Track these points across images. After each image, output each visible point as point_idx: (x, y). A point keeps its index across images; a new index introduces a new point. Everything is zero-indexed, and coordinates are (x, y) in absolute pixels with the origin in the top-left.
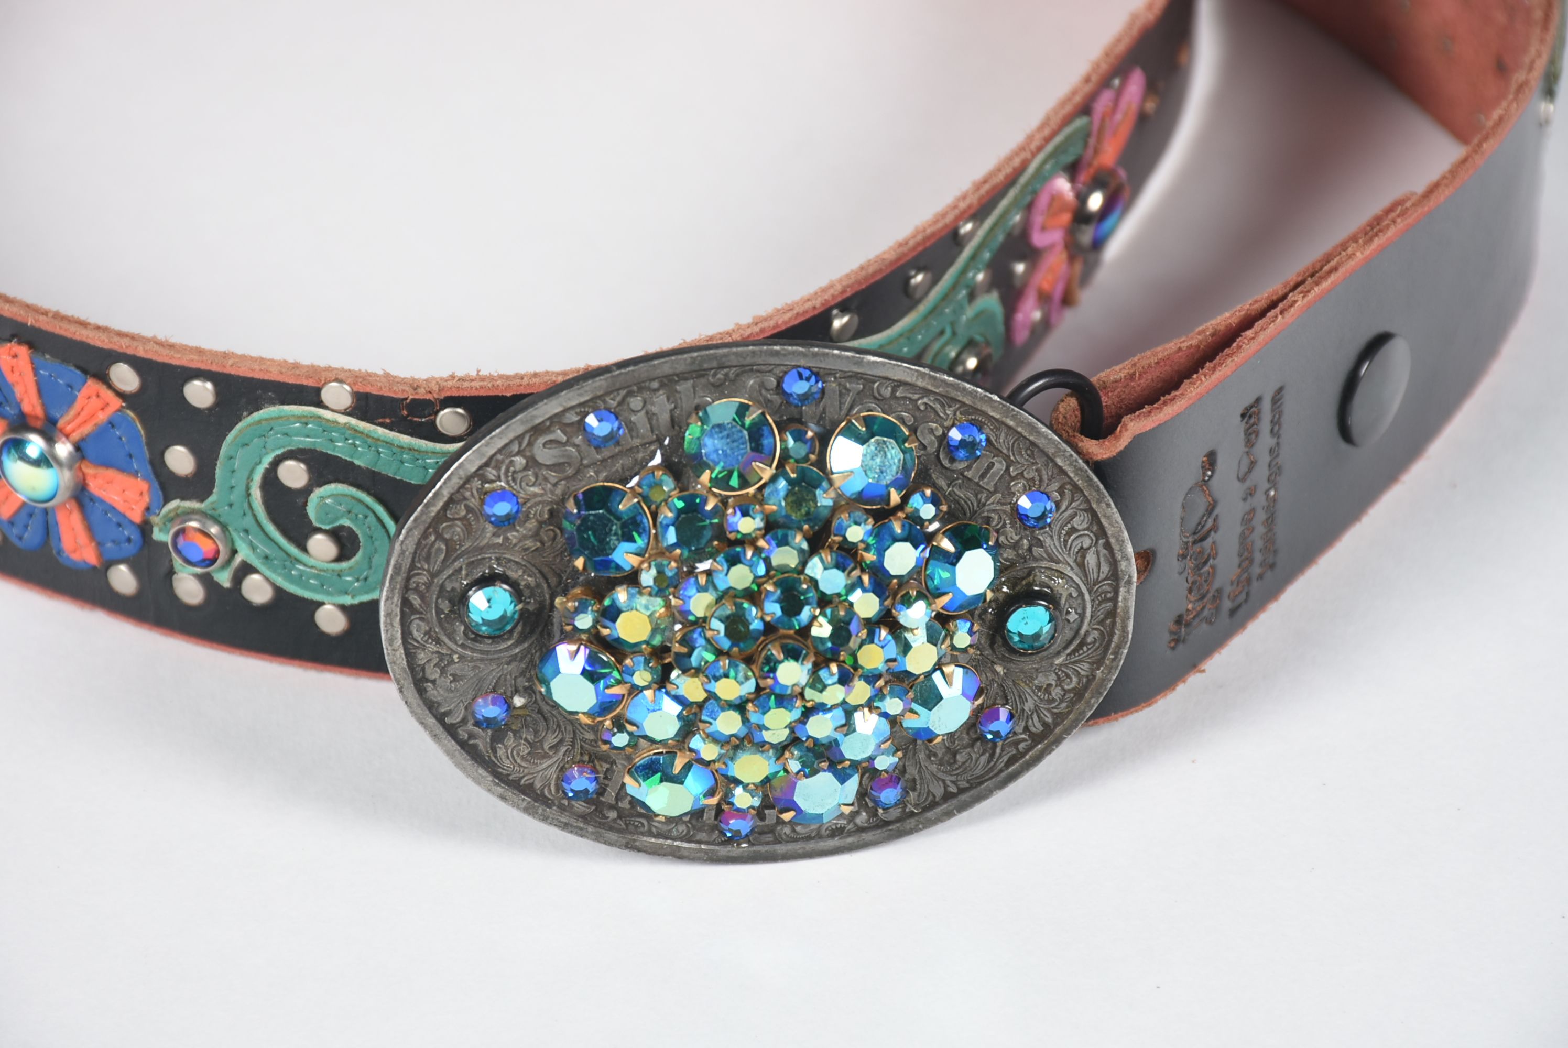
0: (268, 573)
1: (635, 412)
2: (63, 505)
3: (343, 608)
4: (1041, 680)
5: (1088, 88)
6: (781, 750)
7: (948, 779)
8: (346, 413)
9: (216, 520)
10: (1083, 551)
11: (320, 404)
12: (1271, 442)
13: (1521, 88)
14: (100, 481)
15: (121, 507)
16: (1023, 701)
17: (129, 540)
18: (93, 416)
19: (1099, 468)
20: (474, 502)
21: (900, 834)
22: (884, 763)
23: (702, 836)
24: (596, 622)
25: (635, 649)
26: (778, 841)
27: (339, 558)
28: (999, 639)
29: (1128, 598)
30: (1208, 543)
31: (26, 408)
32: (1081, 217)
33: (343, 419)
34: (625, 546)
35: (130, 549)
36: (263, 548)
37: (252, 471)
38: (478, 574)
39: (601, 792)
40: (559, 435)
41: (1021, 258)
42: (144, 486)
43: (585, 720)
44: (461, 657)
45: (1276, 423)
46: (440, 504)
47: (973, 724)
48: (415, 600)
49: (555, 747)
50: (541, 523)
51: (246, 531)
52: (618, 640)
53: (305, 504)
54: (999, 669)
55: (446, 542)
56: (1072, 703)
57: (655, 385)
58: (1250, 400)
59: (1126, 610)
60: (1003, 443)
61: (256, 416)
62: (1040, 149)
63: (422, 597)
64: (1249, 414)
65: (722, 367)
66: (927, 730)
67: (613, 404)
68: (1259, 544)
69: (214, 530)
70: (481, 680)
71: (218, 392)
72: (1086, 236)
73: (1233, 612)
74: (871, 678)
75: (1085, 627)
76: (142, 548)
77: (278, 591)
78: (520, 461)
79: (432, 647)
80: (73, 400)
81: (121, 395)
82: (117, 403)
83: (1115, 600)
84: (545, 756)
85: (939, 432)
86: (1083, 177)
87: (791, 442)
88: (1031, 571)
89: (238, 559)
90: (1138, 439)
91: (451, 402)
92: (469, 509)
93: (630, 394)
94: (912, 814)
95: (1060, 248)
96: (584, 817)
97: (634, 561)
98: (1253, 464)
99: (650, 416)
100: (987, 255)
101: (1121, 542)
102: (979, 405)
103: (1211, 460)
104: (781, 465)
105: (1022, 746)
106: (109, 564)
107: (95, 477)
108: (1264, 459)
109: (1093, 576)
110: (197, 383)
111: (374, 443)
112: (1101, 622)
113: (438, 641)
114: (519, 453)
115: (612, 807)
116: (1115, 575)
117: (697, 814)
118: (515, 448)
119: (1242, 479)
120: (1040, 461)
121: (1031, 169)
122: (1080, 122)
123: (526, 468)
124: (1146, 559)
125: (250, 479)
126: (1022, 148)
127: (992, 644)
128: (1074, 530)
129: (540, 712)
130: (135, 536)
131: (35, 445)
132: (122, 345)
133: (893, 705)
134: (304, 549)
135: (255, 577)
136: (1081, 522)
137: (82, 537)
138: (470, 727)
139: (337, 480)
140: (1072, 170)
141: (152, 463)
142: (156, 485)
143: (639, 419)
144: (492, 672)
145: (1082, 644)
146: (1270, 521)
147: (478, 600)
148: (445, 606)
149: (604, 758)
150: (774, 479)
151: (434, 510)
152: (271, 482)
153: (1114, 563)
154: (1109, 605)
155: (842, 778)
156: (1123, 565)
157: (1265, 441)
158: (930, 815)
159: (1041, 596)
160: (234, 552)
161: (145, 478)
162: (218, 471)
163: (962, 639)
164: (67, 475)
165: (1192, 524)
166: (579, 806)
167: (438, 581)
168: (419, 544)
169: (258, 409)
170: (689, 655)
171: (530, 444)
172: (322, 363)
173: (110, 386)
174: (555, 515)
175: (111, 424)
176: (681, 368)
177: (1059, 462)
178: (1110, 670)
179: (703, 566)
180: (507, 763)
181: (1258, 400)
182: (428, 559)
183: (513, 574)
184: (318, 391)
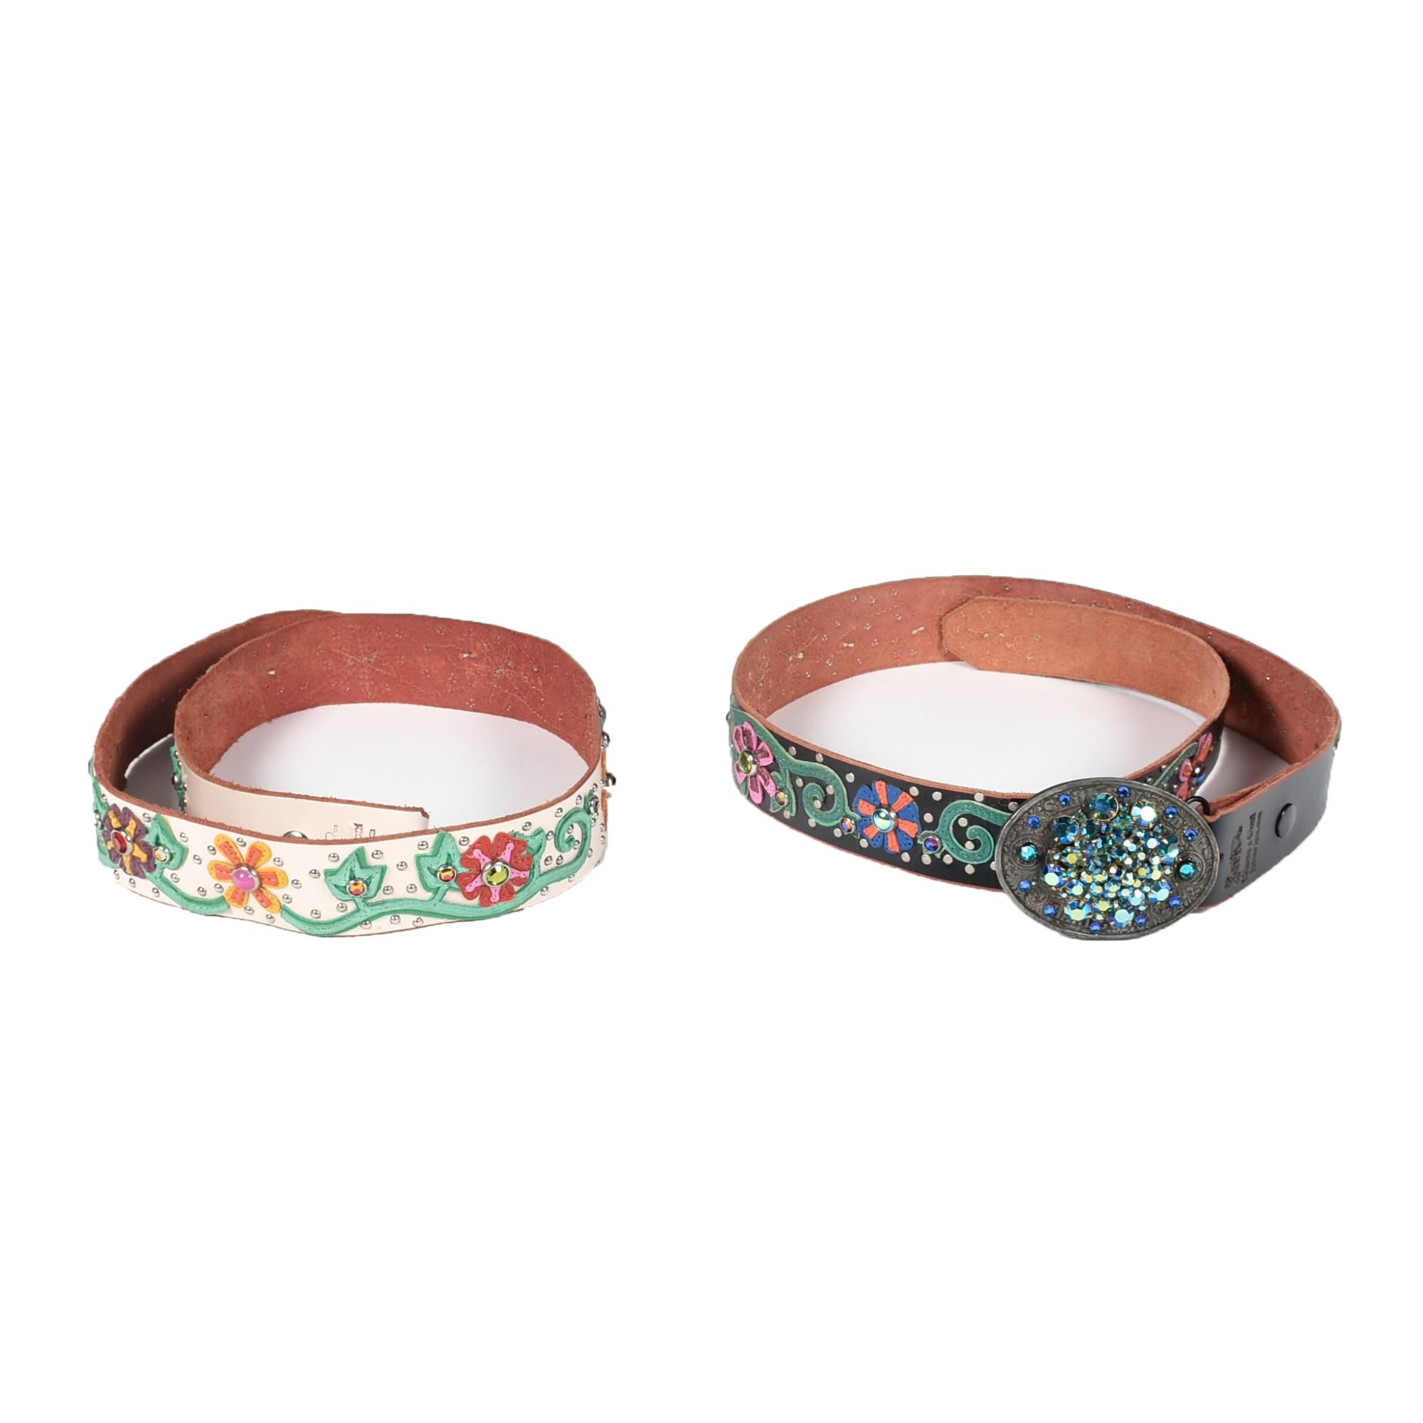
0: (952, 854)
1: (1074, 796)
2: (890, 832)
3: (974, 865)
4: (1189, 889)
5: (1198, 733)
6: (1112, 901)
7: (1159, 918)
8: (981, 802)
9: (938, 837)
10: (1204, 849)
11: (974, 800)
12: (1257, 829)
13: (1330, 738)
14: (903, 825)
15: (908, 833)
16: (1183, 895)
17: (910, 844)
18: (903, 803)
19: (1209, 824)
20: (1025, 820)
21: (1144, 935)
22: (1142, 908)
23: (1084, 931)
24: (1060, 858)
25: (1071, 866)
26: (1107, 934)
27: (975, 849)
28: (1177, 875)
29: (1216, 865)
30: (1238, 856)
31: (882, 802)
32: (1193, 775)
33: (980, 804)
34: (1071, 834)
35: (909, 847)
36: (951, 846)
37: (951, 821)
38: (1025, 842)
39: (1056, 914)
40: (1052, 801)
41: (1176, 784)
42: (917, 826)
43: (1054, 888)
44: (1018, 868)
45: (1259, 823)
46: (1016, 820)
47: (1167, 901)
48: (1006, 849)
49: (1043, 899)
50: (1045, 828)
51: (947, 840)
52: (1067, 863)
53: (966, 832)
54: (1177, 884)
55: (1017, 832)
56: (1198, 897)
57: (1081, 788)
58: (1252, 813)
59: (1216, 869)
60: (1182, 813)
61: (954, 803)
62: (1185, 748)
63: (1008, 848)
64: (1252, 817)
65: (1101, 784)
66: (1155, 899)
67: (1068, 793)
68: (1251, 862)
69: (937, 839)
70: (1023, 876)
71: (943, 796)
72: (1194, 781)
73: (1243, 881)
74: (1141, 880)
75: (1203, 873)
76: (913, 846)
77: (954, 860)
78: (1040, 808)
79: (1010, 864)
80: (898, 798)
81: (912, 797)
82: (911, 799)
83: (1212, 865)
84: (1040, 902)
85: (1164, 809)
86: (1195, 762)
87: (1121, 806)
88: (1188, 854)
89: (943, 849)
90: (1222, 816)
91: (1013, 800)
92: (1024, 822)
93: (1074, 791)
94: (1147, 929)
95: (1186, 783)
96: (1049, 922)
97: (1073, 838)
98: (1252, 834)
99: (1079, 798)
100: (1168, 778)
101: (1215, 847)
102: (1176, 802)
103: (1241, 829)
104: (1118, 813)
105: (1182, 910)
106: (902, 852)
107: (901, 823)
108: (1255, 834)
109: (1206, 858)
110: (936, 793)
111: (988, 812)
112: (1208, 872)
113: (1012, 863)
114: (1040, 806)
115: (1059, 920)
116: (1213, 858)
117: (1084, 921)
118: (1039, 804)
119: (1249, 838)
120: (1193, 820)
121: (1182, 753)
122: (1196, 743)
123: (1042, 811)
124: (1221, 856)
125: (950, 823)
126: (1180, 747)
127: (1175, 876)
128: (1201, 843)
129: (1039, 887)
130: (912, 842)
131: (884, 813)
132: (915, 781)
133: (1147, 889)
134: (964, 846)
135: (948, 856)
136: (1204, 840)
137: (895, 843)
138: (1019, 891)
139: (976, 824)
140: (1192, 759)
141: (920, 819)
142: (920, 825)
143: (1076, 798)
144: (1026, 873)
145: (1202, 878)
146: (1255, 855)
147: (1025, 849)
148: (1015, 852)
149: (1057, 904)
150: (1116, 817)
151: (1014, 821)
152: (956, 824)
153: (1213, 854)
154: (1210, 867)
155: (1129, 912)
156: (1215, 855)
157: (1255, 828)
158: (1153, 930)
159: (1191, 862)
160: (942, 847)
161: (917, 823)
162: (940, 821)
163: (1168, 871)
164: (893, 822)
165: (1234, 849)
166: (1049, 918)
167: (1013, 843)
168: (1009, 831)
169: (954, 801)
170: (1088, 867)
171: (1043, 804)
172: (975, 788)
173: (910, 794)
174: (1049, 826)
175: (909, 806)
176: (1089, 784)
177: (1199, 821)
178: (1210, 887)
179: (1094, 841)
180: (1028, 903)
181: (1255, 814)
182: (1011, 836)
183: (1035, 843)
184: (973, 795)
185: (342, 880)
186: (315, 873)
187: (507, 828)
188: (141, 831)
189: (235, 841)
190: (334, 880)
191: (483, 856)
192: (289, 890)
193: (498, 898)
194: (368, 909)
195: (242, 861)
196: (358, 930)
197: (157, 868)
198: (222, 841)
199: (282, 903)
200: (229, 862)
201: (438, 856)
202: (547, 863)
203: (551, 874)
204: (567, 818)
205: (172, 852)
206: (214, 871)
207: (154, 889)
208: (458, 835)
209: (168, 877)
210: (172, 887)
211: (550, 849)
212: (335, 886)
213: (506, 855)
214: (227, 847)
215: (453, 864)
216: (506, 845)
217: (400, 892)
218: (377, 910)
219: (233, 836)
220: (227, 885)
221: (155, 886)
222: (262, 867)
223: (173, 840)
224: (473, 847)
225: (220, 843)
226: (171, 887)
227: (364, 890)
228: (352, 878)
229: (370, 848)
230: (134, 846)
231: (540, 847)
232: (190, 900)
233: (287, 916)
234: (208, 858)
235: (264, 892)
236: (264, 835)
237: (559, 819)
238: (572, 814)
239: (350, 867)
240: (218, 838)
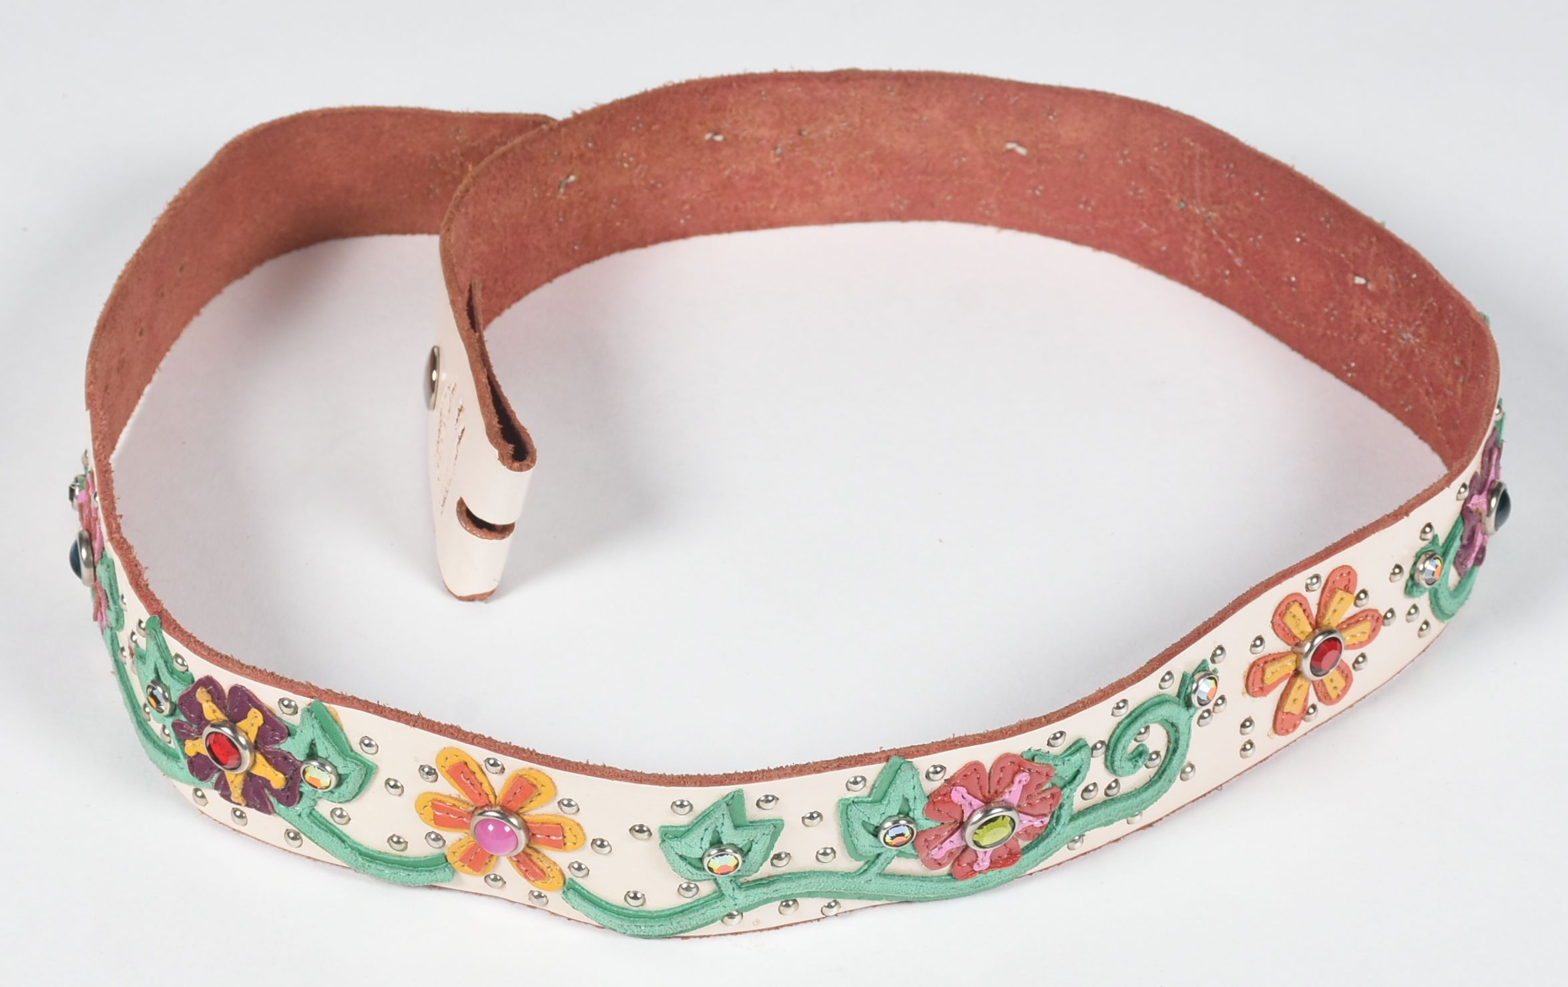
185: (694, 846)
186: (639, 829)
187: (1017, 745)
188: (273, 730)
189: (482, 763)
190: (681, 847)
191: (970, 798)
192: (585, 856)
193: (987, 864)
194: (737, 893)
195: (492, 798)
196: (717, 928)
197: (304, 799)
198: (454, 761)
199: (568, 874)
200: (464, 797)
201: (885, 802)
202: (1086, 795)
203: (1094, 815)
204: (1134, 717)
205: (341, 771)
206: (429, 811)
207: (288, 832)
208: (924, 763)
209: (327, 815)
210: (334, 833)
211: (1097, 773)
212: (681, 856)
213: (1014, 795)
214: (462, 772)
215: (911, 814)
216: (1014, 776)
217: (803, 859)
218: (758, 893)
219: (478, 754)
220: (452, 837)
221: (291, 827)
222: (533, 813)
223: (344, 750)
224: (951, 783)
225: (449, 764)
226: (331, 832)
227: (737, 865)
228: (717, 843)
229: (754, 791)
230: (255, 756)
231: (1078, 772)
232: (371, 857)
233: (577, 900)
234: (417, 786)
235: (535, 857)
236: (544, 756)
237: (1119, 719)
238: (1147, 709)
239: (713, 826)
240: (444, 754)
